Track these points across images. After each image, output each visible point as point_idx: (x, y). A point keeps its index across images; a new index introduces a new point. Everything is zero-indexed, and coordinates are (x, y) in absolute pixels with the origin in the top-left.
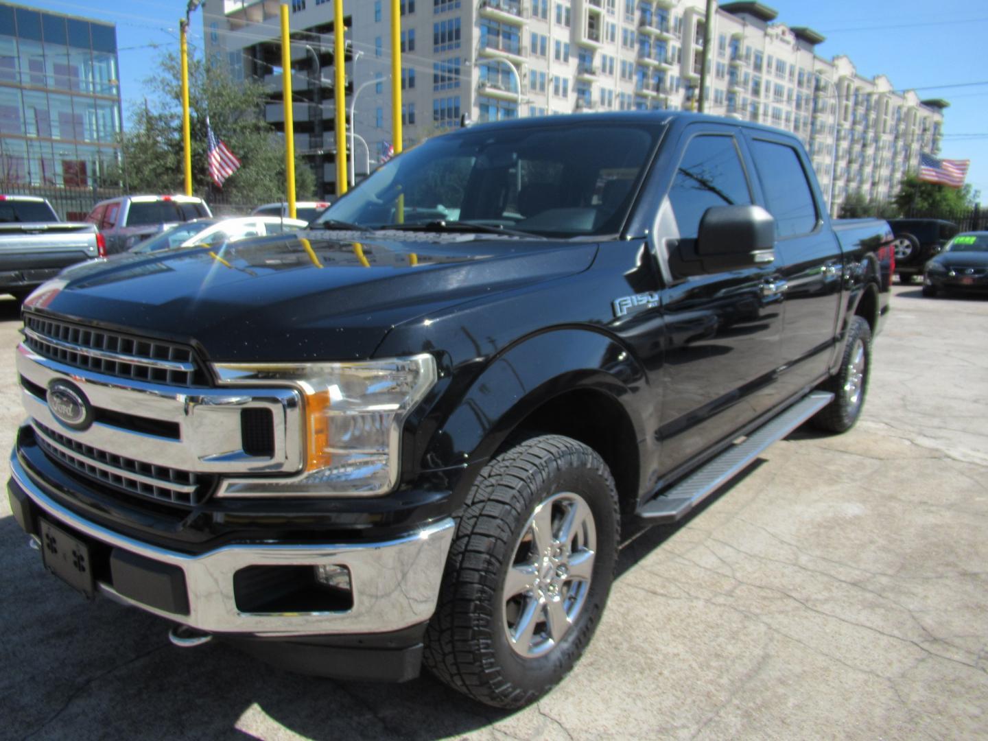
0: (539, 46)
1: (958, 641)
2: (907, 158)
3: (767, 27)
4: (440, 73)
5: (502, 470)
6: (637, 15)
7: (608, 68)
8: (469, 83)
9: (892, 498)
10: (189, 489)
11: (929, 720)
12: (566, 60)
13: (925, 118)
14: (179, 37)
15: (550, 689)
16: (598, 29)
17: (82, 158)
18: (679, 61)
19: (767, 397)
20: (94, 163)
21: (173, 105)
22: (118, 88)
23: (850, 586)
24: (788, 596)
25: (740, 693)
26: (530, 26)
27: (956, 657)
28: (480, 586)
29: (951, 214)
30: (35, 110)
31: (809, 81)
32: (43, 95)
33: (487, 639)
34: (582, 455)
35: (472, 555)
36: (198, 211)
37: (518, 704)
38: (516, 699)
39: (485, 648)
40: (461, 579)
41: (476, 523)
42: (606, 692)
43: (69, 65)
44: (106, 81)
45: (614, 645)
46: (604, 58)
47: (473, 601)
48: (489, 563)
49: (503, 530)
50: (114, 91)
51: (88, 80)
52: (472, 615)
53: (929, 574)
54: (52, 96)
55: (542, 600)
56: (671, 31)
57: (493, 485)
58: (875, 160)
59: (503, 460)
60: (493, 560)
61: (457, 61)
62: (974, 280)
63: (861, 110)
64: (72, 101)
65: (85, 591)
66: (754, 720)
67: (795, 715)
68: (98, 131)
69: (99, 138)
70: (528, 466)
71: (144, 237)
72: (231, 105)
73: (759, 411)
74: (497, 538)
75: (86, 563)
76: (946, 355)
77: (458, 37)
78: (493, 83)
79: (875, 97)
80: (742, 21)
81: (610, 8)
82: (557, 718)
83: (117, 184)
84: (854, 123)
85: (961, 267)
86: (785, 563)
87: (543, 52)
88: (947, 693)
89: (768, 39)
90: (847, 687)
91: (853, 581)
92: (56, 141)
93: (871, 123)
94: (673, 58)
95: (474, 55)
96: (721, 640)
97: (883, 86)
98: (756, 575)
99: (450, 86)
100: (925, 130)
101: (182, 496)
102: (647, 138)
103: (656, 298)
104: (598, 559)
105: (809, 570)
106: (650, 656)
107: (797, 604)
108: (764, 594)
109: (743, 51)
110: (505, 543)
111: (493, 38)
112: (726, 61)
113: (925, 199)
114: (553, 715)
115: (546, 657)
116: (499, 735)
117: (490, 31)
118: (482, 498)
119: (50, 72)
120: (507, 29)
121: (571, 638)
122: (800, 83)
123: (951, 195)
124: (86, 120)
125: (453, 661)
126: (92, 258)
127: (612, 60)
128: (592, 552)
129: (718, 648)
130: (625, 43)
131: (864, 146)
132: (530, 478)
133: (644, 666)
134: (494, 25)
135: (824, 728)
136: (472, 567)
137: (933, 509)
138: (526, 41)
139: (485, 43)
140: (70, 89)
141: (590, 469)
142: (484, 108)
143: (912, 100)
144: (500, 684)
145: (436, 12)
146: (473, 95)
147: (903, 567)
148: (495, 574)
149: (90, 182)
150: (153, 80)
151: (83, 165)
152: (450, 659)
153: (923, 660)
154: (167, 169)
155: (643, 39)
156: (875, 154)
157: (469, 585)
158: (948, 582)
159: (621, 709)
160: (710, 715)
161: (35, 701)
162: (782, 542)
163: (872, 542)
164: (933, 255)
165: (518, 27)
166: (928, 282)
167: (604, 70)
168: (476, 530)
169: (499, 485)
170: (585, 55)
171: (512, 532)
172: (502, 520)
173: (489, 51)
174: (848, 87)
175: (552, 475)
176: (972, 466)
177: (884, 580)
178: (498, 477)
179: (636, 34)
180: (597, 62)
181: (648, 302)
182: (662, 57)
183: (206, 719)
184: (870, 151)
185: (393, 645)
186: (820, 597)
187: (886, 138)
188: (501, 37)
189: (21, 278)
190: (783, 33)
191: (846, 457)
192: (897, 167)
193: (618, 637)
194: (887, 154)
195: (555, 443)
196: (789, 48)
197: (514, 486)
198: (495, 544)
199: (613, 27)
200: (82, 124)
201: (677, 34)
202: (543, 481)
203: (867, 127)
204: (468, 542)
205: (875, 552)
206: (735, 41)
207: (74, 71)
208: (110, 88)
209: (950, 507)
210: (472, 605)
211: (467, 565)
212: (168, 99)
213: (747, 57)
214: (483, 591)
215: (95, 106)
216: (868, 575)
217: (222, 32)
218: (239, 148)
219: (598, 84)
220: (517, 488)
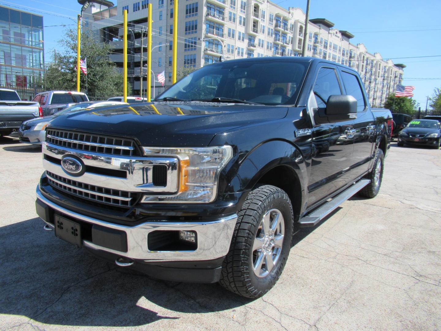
0: (231, 34)
1: (430, 276)
2: (389, 88)
3: (330, 30)
4: (187, 43)
5: (252, 197)
6: (274, 22)
7: (261, 45)
8: (200, 48)
9: (396, 223)
10: (128, 199)
11: (422, 305)
12: (243, 40)
13: (396, 72)
14: (77, 22)
15: (267, 291)
16: (257, 28)
17: (25, 74)
18: (292, 43)
19: (340, 182)
20: (30, 77)
21: (71, 52)
22: (43, 44)
23: (383, 256)
24: (359, 259)
25: (345, 294)
26: (228, 25)
27: (431, 282)
28: (245, 244)
29: (408, 112)
30: (4, 52)
31: (347, 54)
32: (9, 46)
33: (246, 266)
34: (282, 194)
35: (242, 231)
36: (83, 99)
37: (256, 296)
38: (255, 294)
39: (246, 270)
40: (237, 241)
41: (243, 218)
42: (289, 293)
43: (21, 33)
44: (37, 41)
45: (290, 276)
46: (260, 40)
47: (242, 249)
48: (249, 234)
49: (254, 221)
50: (41, 45)
51: (30, 39)
52: (241, 255)
53: (415, 252)
54: (12, 46)
55: (265, 253)
56: (289, 30)
57: (249, 203)
58: (374, 89)
59: (252, 193)
60: (250, 233)
61: (195, 38)
62: (419, 139)
63: (369, 67)
64: (22, 49)
65: (77, 244)
66: (352, 304)
67: (368, 302)
68: (33, 63)
69: (33, 66)
70: (263, 196)
71: (60, 109)
72: (97, 53)
73: (338, 187)
74: (252, 224)
75: (79, 232)
76: (411, 169)
77: (196, 29)
78: (211, 49)
79: (375, 62)
80: (319, 27)
81: (263, 19)
82: (271, 303)
83: (41, 87)
84: (366, 72)
85: (414, 134)
86: (356, 247)
87: (233, 36)
88: (428, 295)
89: (330, 35)
90: (388, 292)
91: (384, 254)
92: (14, 67)
93: (373, 73)
94: (289, 42)
95: (203, 36)
96: (334, 275)
97: (378, 57)
98: (344, 251)
99: (192, 50)
100: (396, 77)
101: (124, 203)
102: (303, 68)
103: (310, 131)
104: (285, 239)
105: (366, 250)
106: (305, 280)
107: (363, 262)
108: (349, 258)
109: (319, 40)
110: (255, 226)
111: (212, 29)
112: (312, 44)
113: (397, 106)
114: (269, 301)
115: (265, 278)
116: (248, 309)
117: (210, 26)
118: (245, 208)
119: (12, 36)
120: (218, 26)
121: (275, 271)
122: (343, 54)
123: (408, 104)
124: (28, 57)
125: (232, 276)
126: (36, 117)
127: (263, 41)
128: (283, 236)
129: (333, 278)
130: (269, 34)
131: (370, 82)
132: (264, 201)
133: (304, 284)
134: (212, 24)
135: (380, 307)
136: (242, 235)
137: (414, 227)
138: (226, 32)
139: (208, 32)
140: (21, 43)
141: (285, 199)
142: (207, 60)
143: (390, 64)
144: (250, 286)
145: (186, 17)
146: (202, 54)
147: (404, 249)
148: (251, 239)
149: (28, 85)
150: (62, 41)
151: (25, 78)
152: (231, 275)
153: (417, 283)
154: (67, 80)
155: (277, 33)
156: (375, 87)
157: (241, 243)
158: (423, 254)
159: (297, 300)
160: (334, 302)
161: (47, 294)
162: (353, 239)
163: (390, 239)
164: (402, 129)
165: (223, 25)
166: (400, 140)
167: (259, 45)
168: (243, 221)
169: (252, 203)
170: (251, 39)
171: (257, 222)
172: (254, 217)
173: (209, 35)
174: (364, 57)
175: (272, 200)
176: (427, 212)
177: (397, 254)
178: (251, 200)
179: (273, 30)
180: (256, 42)
181: (307, 132)
182: (285, 41)
183: (123, 302)
184: (373, 85)
185: (210, 267)
186: (372, 259)
187: (380, 80)
188: (215, 29)
189: (4, 125)
190: (336, 33)
191: (375, 207)
192: (384, 92)
193: (291, 273)
194: (380, 86)
195: (272, 188)
196: (339, 39)
197: (258, 203)
198: (251, 226)
199: (264, 27)
200: (25, 59)
201: (291, 31)
202: (269, 202)
203: (371, 75)
204: (240, 225)
205: (392, 243)
206: (316, 35)
207: (23, 36)
208: (39, 44)
209: (420, 227)
210: (242, 251)
211: (239, 235)
212: (69, 49)
213: (321, 42)
214: (246, 246)
215: (32, 52)
216: (390, 251)
217: (91, 21)
218: (100, 72)
219: (257, 51)
220: (259, 204)
